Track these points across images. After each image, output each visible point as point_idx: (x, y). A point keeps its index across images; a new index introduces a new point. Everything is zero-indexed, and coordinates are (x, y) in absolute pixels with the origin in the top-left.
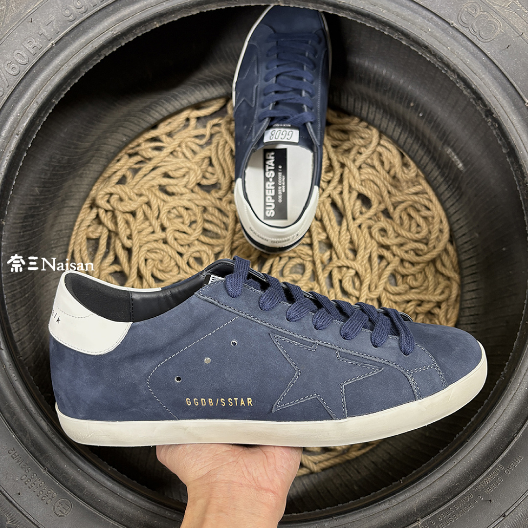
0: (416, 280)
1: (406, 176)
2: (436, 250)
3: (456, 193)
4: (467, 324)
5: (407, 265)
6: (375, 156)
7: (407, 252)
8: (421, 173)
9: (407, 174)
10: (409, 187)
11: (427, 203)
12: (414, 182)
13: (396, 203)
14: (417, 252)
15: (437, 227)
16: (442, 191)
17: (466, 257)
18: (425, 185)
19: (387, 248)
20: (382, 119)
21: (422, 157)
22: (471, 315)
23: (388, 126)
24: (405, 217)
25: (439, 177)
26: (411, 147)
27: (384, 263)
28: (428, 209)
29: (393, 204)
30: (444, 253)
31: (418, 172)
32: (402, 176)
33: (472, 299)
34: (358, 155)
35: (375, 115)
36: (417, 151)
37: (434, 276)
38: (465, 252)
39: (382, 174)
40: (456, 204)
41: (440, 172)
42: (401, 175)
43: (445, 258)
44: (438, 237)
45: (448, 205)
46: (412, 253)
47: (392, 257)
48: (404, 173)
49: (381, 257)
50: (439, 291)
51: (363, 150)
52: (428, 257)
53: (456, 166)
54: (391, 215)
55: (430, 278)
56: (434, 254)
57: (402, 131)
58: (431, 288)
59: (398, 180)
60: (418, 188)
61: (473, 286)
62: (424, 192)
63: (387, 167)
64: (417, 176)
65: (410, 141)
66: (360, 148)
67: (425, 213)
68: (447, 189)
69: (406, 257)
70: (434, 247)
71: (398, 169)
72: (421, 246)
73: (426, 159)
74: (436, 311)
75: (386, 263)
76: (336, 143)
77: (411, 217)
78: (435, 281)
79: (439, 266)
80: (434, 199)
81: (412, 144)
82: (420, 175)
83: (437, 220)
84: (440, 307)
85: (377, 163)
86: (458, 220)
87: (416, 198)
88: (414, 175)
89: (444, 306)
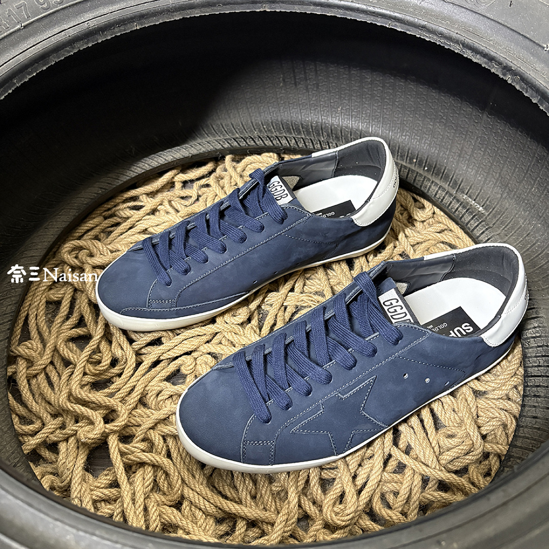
8: (437, 210)
11: (452, 241)
16: (467, 221)
45: (477, 233)
62: (447, 230)
82: (437, 213)
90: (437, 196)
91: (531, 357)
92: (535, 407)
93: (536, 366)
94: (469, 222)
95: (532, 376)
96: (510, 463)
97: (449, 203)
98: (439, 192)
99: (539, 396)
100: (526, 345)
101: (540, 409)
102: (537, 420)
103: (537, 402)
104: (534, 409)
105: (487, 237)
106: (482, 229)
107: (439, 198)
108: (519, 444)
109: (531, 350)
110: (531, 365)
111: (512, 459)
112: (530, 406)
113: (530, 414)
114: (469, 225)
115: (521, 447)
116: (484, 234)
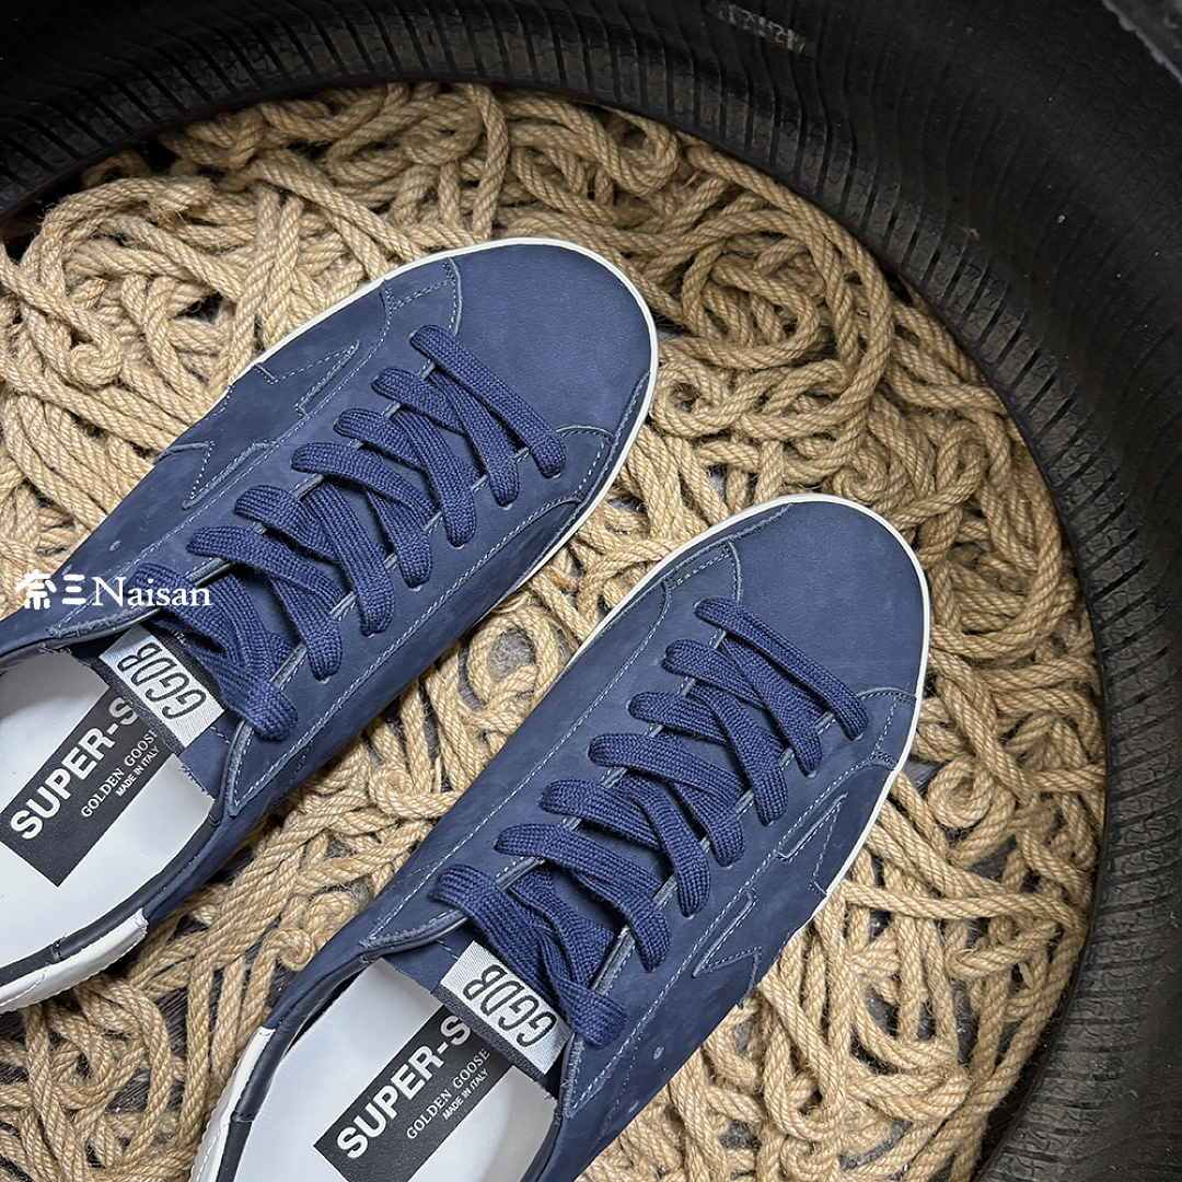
0: (861, 478)
1: (649, 172)
2: (874, 351)
3: (836, 141)
4: (1099, 528)
5: (808, 447)
6: (521, 168)
7: (789, 410)
8: (691, 140)
9: (651, 167)
10: (678, 204)
11: (761, 221)
12: (685, 177)
13: (669, 275)
14: (820, 395)
15: (833, 276)
16: (792, 158)
17: (983, 324)
18: (727, 170)
19: (725, 434)
20: (471, 37)
21: (670, 88)
22: (1097, 494)
23: (503, 52)
24: (723, 306)
25: (757, 119)
26: (616, 75)
27: (738, 482)
28: (778, 236)
29: (662, 285)
30: (902, 344)
31: (679, 140)
32: (638, 183)
33: (1073, 440)
34: (468, 193)
35: (444, 41)
36: (643, 78)
37: (910, 433)
38: (971, 308)
39: (576, 212)
40: (859, 174)
41: (751, 104)
42: (634, 177)
43: (911, 357)
44: (854, 306)
45: (834, 193)
46: (805, 402)
47: (751, 451)
48: (640, 168)
49: (720, 470)
50: (947, 470)
51: (471, 168)
52: (862, 385)
53: (780, 49)
54: (678, 320)
55: (898, 444)
56: (873, 365)
57: (556, 40)
58: (919, 472)
59: (637, 200)
60: (709, 191)
61: (1053, 402)
62: (733, 192)
63: (578, 181)
64: (683, 151)
65: (601, 58)
66: (460, 169)
67: (772, 254)
68: (802, 144)
69: (796, 427)
70: (863, 344)
71: (613, 165)
72: (822, 370)
73: (685, 87)
74: (975, 529)
75: (745, 479)
76: (378, 194)
77: (741, 296)
78: (919, 447)
79: (906, 390)
80: (777, 195)
81: (614, 63)
82: (690, 146)
83: (822, 256)
84: (979, 515)
85: (538, 187)
86: (892, 223)
87: (718, 226)
88: (672, 155)
89: (989, 504)
90: (678, 107)
91: (1088, 537)
92: (1133, 670)
93: (1105, 558)
94: (799, 162)
95: (1106, 591)
96: (1122, 842)
97: (717, 118)
98: (676, 86)
99: (1133, 638)
100: (1068, 508)
101: (1147, 669)
102: (1147, 701)
103: (1136, 655)
104: (1133, 677)
105: (864, 192)
106: (840, 171)
107: (686, 112)
108: (1126, 786)
109: (1081, 515)
110: (1094, 560)
111: (1123, 831)
112: (1124, 676)
113: (1129, 696)
114: (804, 177)
115: (1134, 792)
116: (855, 186)
